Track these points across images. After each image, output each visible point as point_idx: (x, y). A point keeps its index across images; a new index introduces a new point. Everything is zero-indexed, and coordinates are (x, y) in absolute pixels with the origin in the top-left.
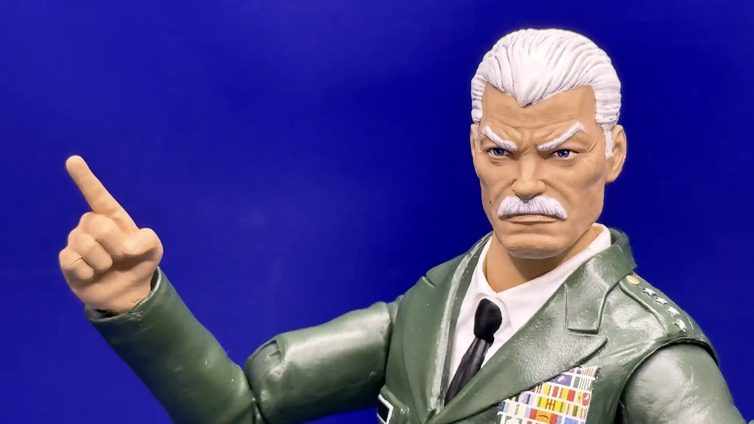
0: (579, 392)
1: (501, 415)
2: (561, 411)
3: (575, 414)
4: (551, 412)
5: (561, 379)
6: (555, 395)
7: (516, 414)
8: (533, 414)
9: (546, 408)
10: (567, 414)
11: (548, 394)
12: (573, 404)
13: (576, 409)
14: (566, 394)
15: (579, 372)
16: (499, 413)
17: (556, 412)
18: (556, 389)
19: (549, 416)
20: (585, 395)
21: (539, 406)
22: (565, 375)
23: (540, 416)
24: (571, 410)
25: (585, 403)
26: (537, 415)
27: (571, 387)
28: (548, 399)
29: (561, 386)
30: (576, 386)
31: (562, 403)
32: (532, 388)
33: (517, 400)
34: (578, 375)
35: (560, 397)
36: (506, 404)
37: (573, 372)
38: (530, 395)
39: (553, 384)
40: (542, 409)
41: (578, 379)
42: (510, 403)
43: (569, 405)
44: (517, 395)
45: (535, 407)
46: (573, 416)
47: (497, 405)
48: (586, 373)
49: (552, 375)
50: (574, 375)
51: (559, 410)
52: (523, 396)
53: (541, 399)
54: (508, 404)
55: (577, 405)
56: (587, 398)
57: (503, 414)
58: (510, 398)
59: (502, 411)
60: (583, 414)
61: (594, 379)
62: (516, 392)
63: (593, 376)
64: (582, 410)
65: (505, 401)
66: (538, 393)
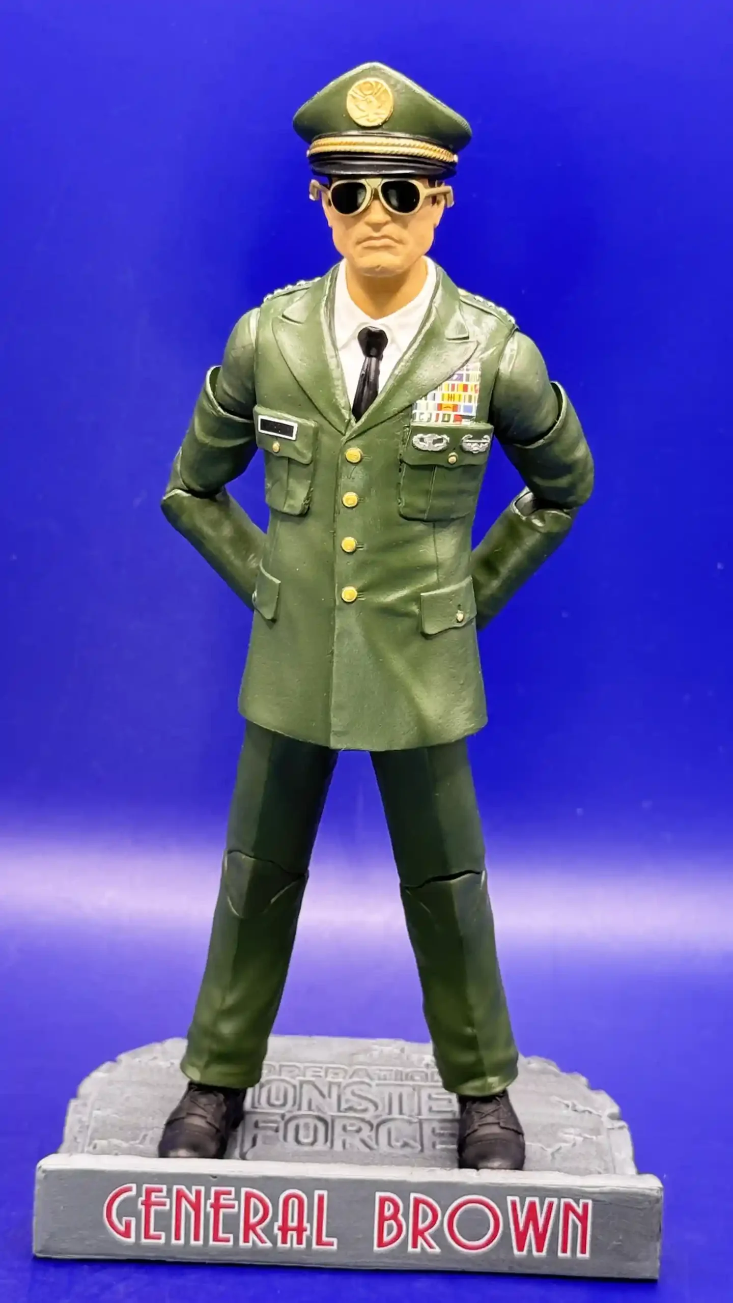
0: (471, 384)
1: (415, 413)
2: (459, 401)
3: (470, 401)
4: (452, 403)
5: (455, 377)
6: (453, 390)
7: (427, 408)
8: (440, 407)
9: (448, 400)
10: (464, 402)
11: (448, 390)
12: (467, 394)
13: (470, 397)
14: (461, 388)
15: (468, 370)
16: (414, 412)
17: (456, 402)
18: (453, 386)
19: (452, 406)
20: (475, 386)
21: (443, 400)
22: (458, 374)
23: (445, 407)
24: (467, 399)
25: (476, 391)
26: (443, 406)
27: (464, 382)
28: (449, 395)
29: (456, 383)
30: (468, 379)
31: (460, 395)
32: (436, 388)
33: (426, 399)
34: (467, 372)
35: (457, 391)
36: (417, 404)
37: (463, 370)
38: (435, 394)
39: (450, 382)
40: (446, 402)
41: (468, 376)
43: (465, 395)
44: (426, 395)
45: (440, 402)
46: (468, 402)
47: (411, 406)
48: (472, 369)
49: (448, 376)
50: (464, 372)
52: (430, 396)
53: (443, 395)
55: (470, 394)
56: (476, 388)
57: (417, 411)
58: (421, 399)
59: (415, 409)
60: (475, 401)
62: (424, 394)
63: (478, 371)
64: (474, 396)
65: (416, 402)
66: (441, 392)
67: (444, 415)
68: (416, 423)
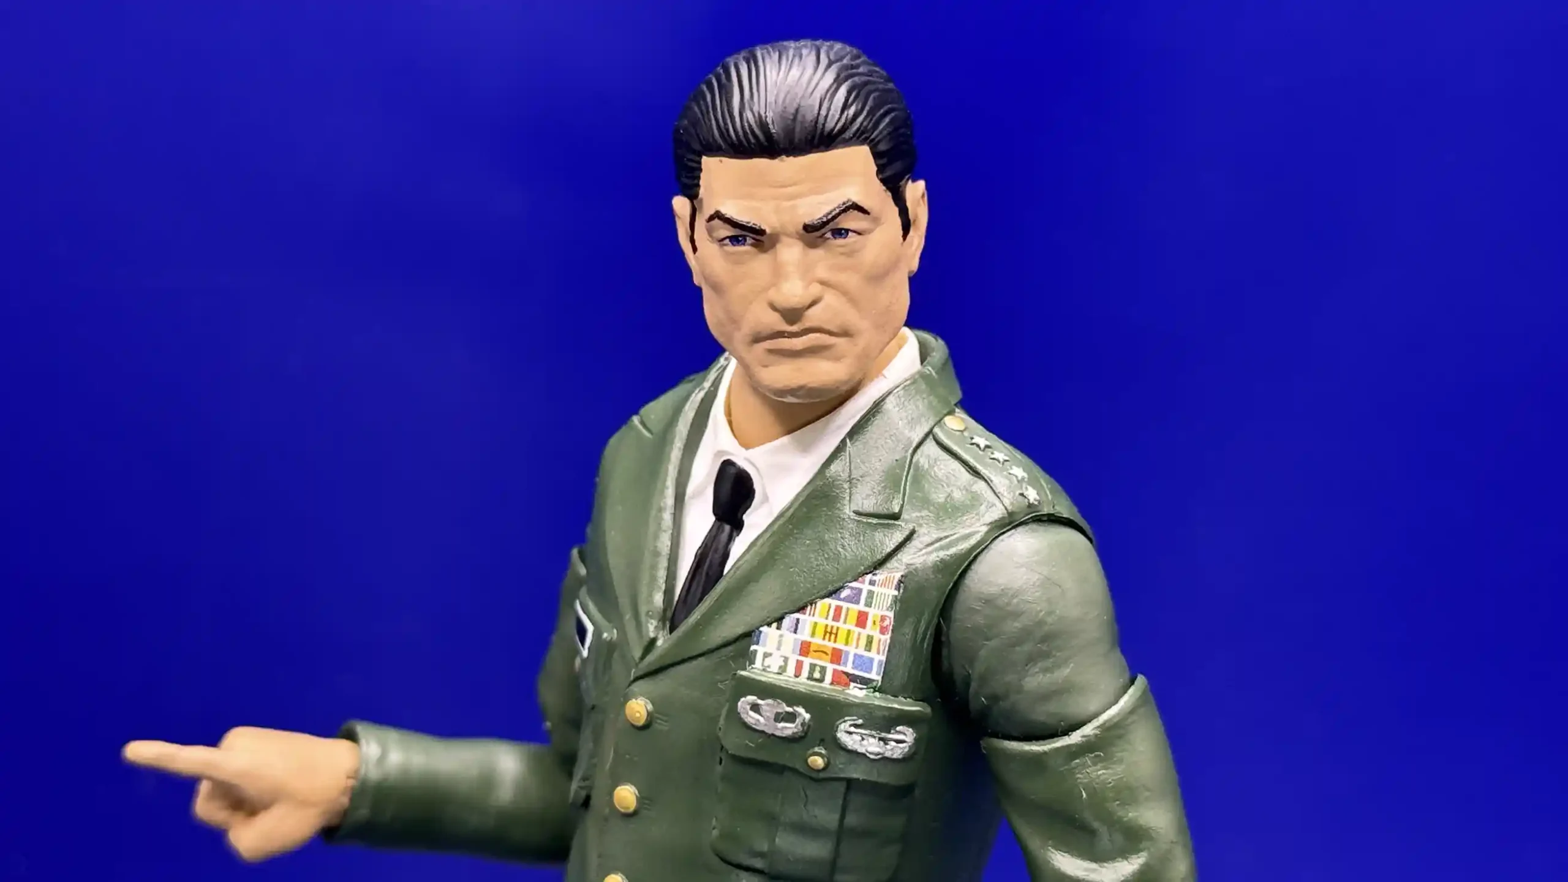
0: (874, 613)
1: (756, 651)
2: (847, 643)
3: (868, 648)
4: (831, 645)
5: (845, 593)
6: (836, 618)
7: (778, 649)
8: (805, 649)
9: (824, 639)
10: (857, 647)
11: (827, 618)
12: (865, 633)
13: (870, 641)
14: (853, 617)
15: (872, 583)
16: (753, 647)
17: (839, 645)
18: (838, 609)
19: (829, 652)
20: (883, 619)
21: (813, 634)
22: (852, 588)
23: (815, 651)
24: (863, 642)
25: (883, 631)
26: (812, 649)
27: (861, 607)
28: (826, 626)
29: (845, 605)
30: (868, 604)
31: (849, 631)
32: (801, 609)
33: (778, 628)
34: (871, 588)
35: (845, 622)
36: (762, 635)
37: (863, 582)
38: (798, 620)
39: (833, 602)
40: (818, 641)
41: (871, 594)
42: (769, 633)
43: (859, 634)
44: (779, 620)
45: (807, 638)
46: (865, 650)
47: (750, 636)
48: (883, 584)
50: (865, 586)
51: (844, 642)
52: (788, 621)
53: (815, 625)
54: (766, 635)
55: (871, 634)
56: (887, 623)
57: (759, 649)
58: (769, 625)
59: (757, 643)
60: (882, 648)
61: (896, 593)
62: (777, 615)
63: (896, 589)
64: (880, 641)
65: (761, 629)
66: (810, 617)
67: (813, 667)
68: (756, 671)
